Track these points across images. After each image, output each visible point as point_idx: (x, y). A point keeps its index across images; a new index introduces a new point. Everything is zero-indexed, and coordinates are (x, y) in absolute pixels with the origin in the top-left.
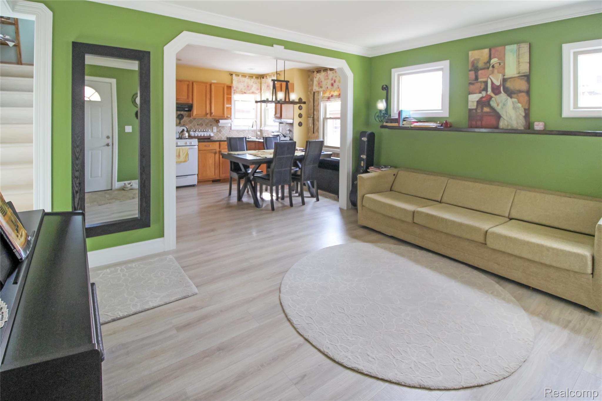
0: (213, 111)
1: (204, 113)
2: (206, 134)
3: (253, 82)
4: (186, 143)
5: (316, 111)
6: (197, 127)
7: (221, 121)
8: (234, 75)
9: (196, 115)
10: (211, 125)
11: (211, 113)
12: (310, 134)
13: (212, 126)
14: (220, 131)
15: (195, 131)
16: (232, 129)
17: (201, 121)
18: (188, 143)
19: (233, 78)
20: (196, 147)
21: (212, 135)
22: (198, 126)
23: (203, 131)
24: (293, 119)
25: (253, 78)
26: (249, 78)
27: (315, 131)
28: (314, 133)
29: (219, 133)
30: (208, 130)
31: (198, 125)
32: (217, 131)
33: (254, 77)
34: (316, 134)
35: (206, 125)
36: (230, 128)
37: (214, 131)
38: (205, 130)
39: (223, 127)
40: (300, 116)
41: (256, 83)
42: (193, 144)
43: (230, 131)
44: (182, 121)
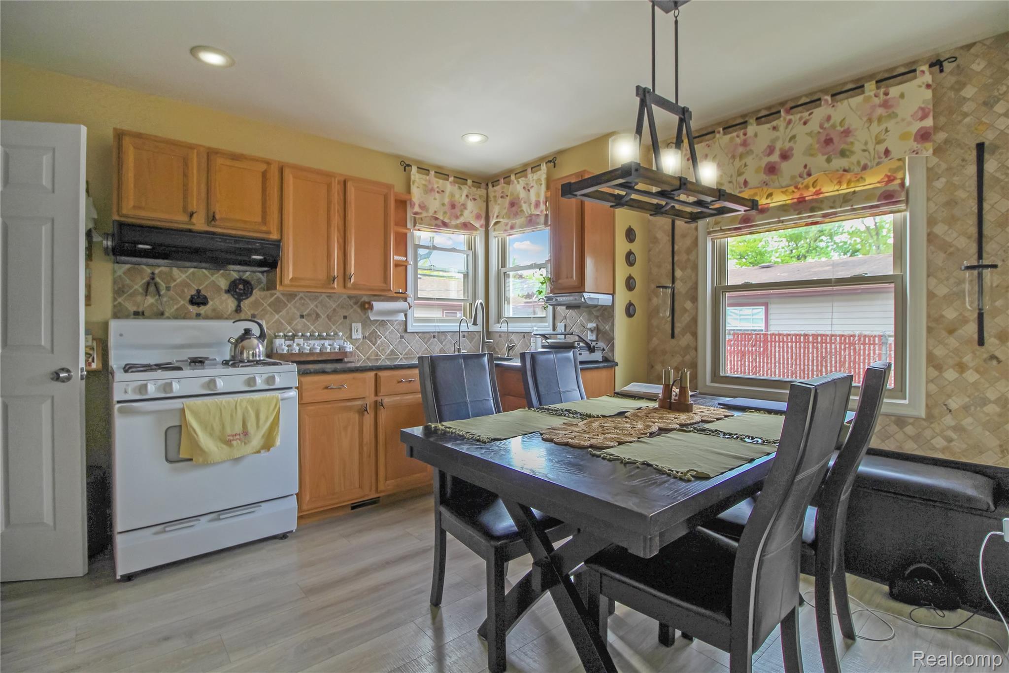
0: (352, 270)
1: (322, 276)
2: (329, 346)
3: (467, 196)
4: (251, 381)
5: (683, 269)
6: (299, 323)
7: (378, 305)
8: (414, 169)
9: (292, 280)
10: (345, 317)
11: (346, 277)
12: (655, 341)
13: (348, 321)
14: (372, 338)
15: (293, 338)
16: (408, 331)
17: (312, 306)
18: (259, 380)
19: (412, 177)
20: (293, 393)
21: (349, 347)
22: (304, 320)
23: (320, 337)
24: (613, 294)
25: (466, 184)
26: (455, 182)
27: (677, 331)
28: (673, 336)
29: (371, 341)
30: (336, 334)
31: (302, 316)
32: (364, 337)
33: (469, 182)
34: (685, 340)
35: (329, 318)
36: (402, 328)
37: (354, 337)
38: (325, 334)
39: (383, 323)
40: (630, 284)
41: (475, 199)
42: (279, 382)
43: (402, 337)
44: (246, 304)
